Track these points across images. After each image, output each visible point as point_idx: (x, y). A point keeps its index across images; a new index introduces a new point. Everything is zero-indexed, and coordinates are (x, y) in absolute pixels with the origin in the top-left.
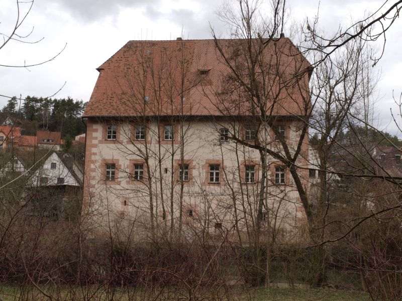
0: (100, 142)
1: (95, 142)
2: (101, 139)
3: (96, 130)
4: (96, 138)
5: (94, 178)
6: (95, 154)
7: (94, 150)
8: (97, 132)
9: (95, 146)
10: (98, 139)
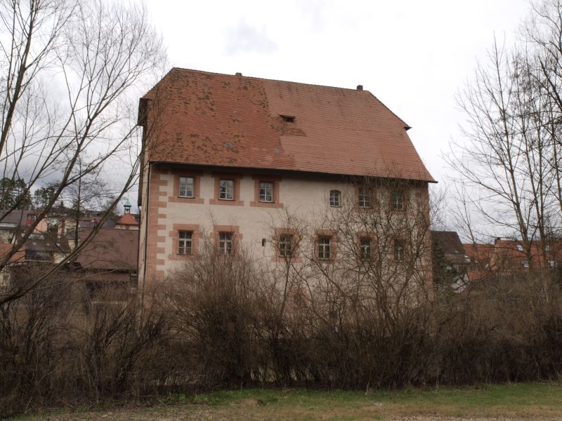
0: (171, 200)
1: (162, 199)
2: (172, 196)
3: (165, 183)
4: (165, 194)
5: (162, 251)
6: (164, 216)
7: (161, 210)
8: (166, 185)
9: (164, 205)
10: (168, 195)
